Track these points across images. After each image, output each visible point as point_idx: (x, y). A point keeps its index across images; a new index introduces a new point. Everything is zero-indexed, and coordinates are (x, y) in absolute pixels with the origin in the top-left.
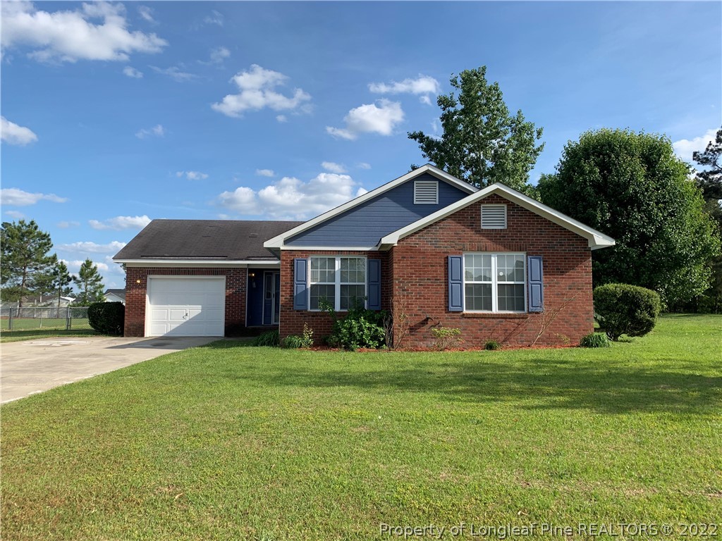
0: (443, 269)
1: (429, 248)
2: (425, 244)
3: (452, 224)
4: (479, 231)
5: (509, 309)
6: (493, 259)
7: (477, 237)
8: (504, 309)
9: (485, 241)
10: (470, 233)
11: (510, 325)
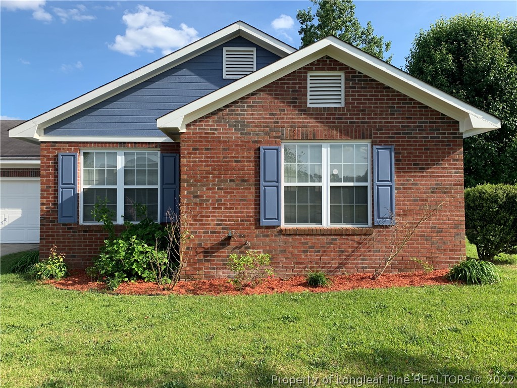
0: (252, 165)
1: (232, 135)
2: (227, 130)
3: (266, 100)
4: (304, 110)
5: (346, 222)
6: (324, 150)
7: (301, 119)
8: (339, 222)
9: (312, 125)
10: (292, 113)
11: (347, 244)
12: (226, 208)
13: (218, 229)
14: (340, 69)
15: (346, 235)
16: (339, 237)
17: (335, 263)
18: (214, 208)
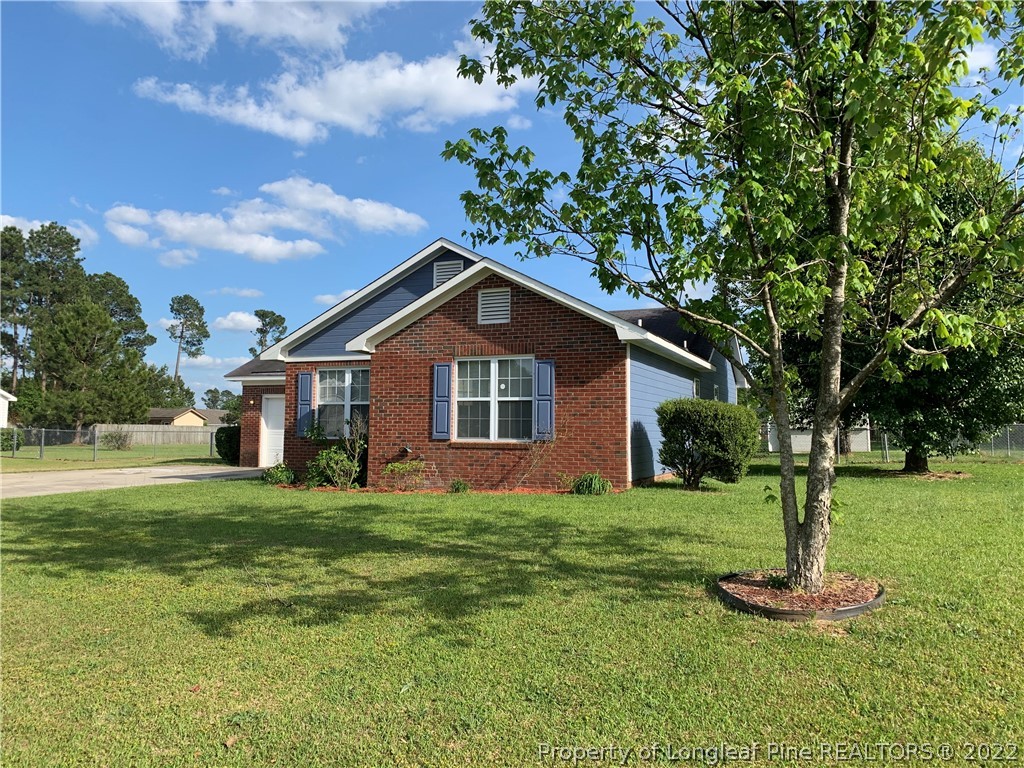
0: (427, 382)
1: (411, 354)
3: (441, 320)
4: (474, 327)
5: (513, 437)
7: (471, 336)
8: (506, 436)
9: (481, 342)
10: (462, 331)
12: (405, 422)
13: (398, 441)
14: (507, 286)
15: (509, 449)
16: (501, 452)
17: (498, 477)
18: (395, 422)
